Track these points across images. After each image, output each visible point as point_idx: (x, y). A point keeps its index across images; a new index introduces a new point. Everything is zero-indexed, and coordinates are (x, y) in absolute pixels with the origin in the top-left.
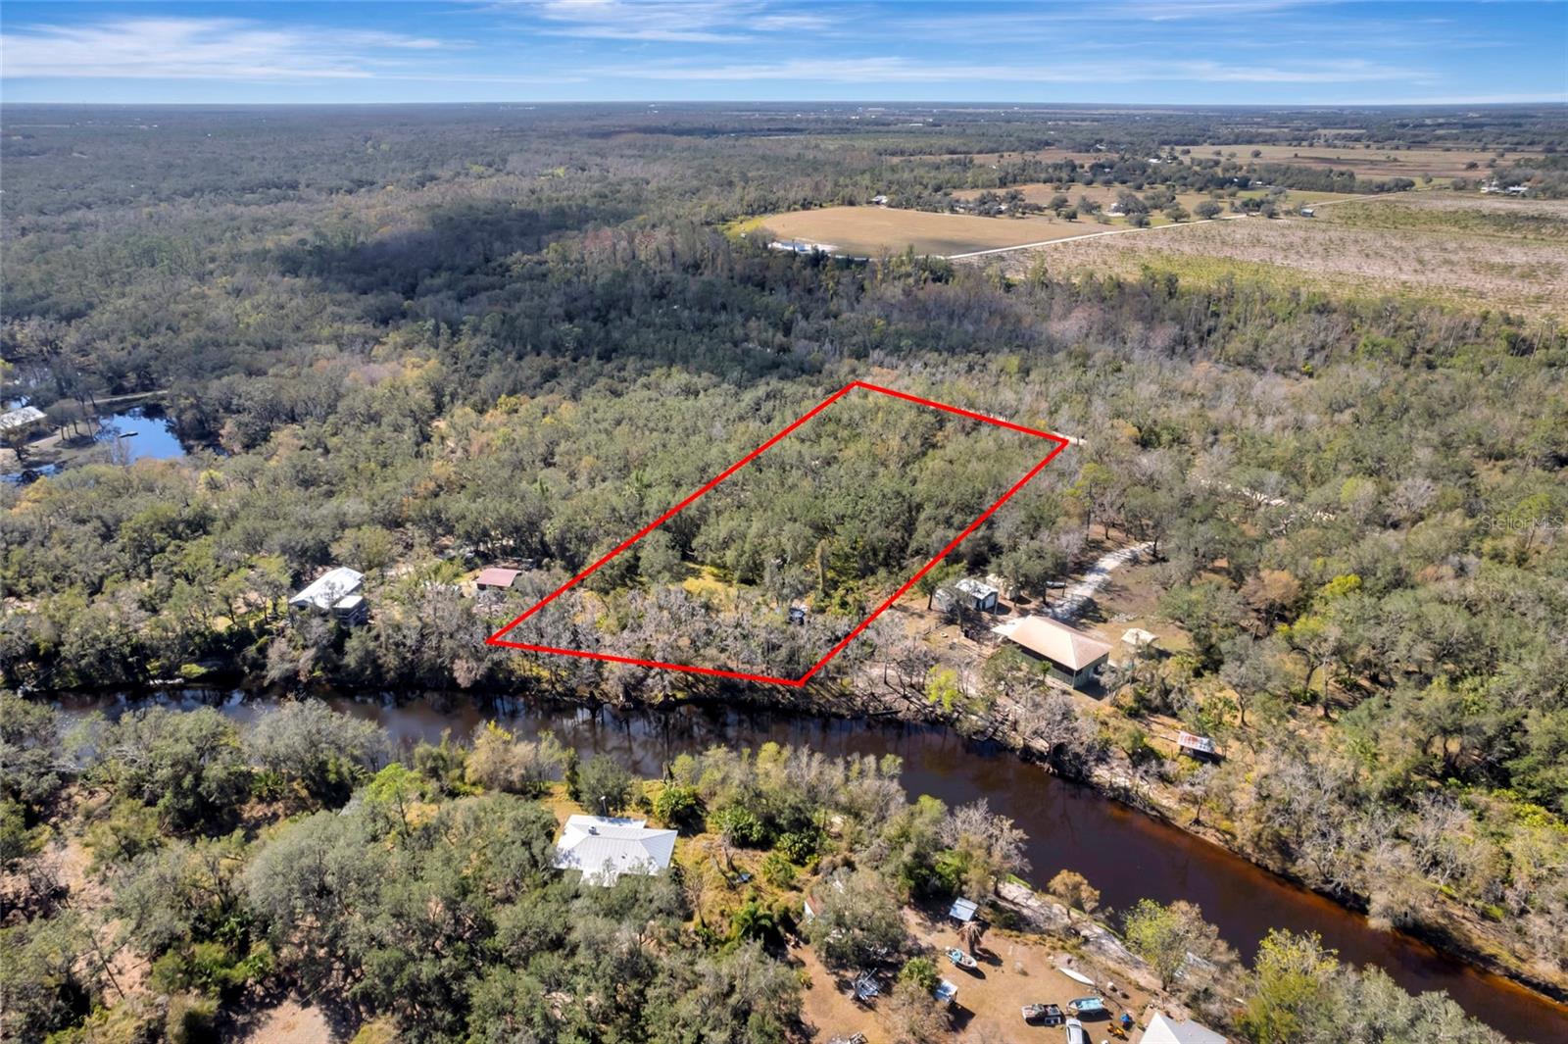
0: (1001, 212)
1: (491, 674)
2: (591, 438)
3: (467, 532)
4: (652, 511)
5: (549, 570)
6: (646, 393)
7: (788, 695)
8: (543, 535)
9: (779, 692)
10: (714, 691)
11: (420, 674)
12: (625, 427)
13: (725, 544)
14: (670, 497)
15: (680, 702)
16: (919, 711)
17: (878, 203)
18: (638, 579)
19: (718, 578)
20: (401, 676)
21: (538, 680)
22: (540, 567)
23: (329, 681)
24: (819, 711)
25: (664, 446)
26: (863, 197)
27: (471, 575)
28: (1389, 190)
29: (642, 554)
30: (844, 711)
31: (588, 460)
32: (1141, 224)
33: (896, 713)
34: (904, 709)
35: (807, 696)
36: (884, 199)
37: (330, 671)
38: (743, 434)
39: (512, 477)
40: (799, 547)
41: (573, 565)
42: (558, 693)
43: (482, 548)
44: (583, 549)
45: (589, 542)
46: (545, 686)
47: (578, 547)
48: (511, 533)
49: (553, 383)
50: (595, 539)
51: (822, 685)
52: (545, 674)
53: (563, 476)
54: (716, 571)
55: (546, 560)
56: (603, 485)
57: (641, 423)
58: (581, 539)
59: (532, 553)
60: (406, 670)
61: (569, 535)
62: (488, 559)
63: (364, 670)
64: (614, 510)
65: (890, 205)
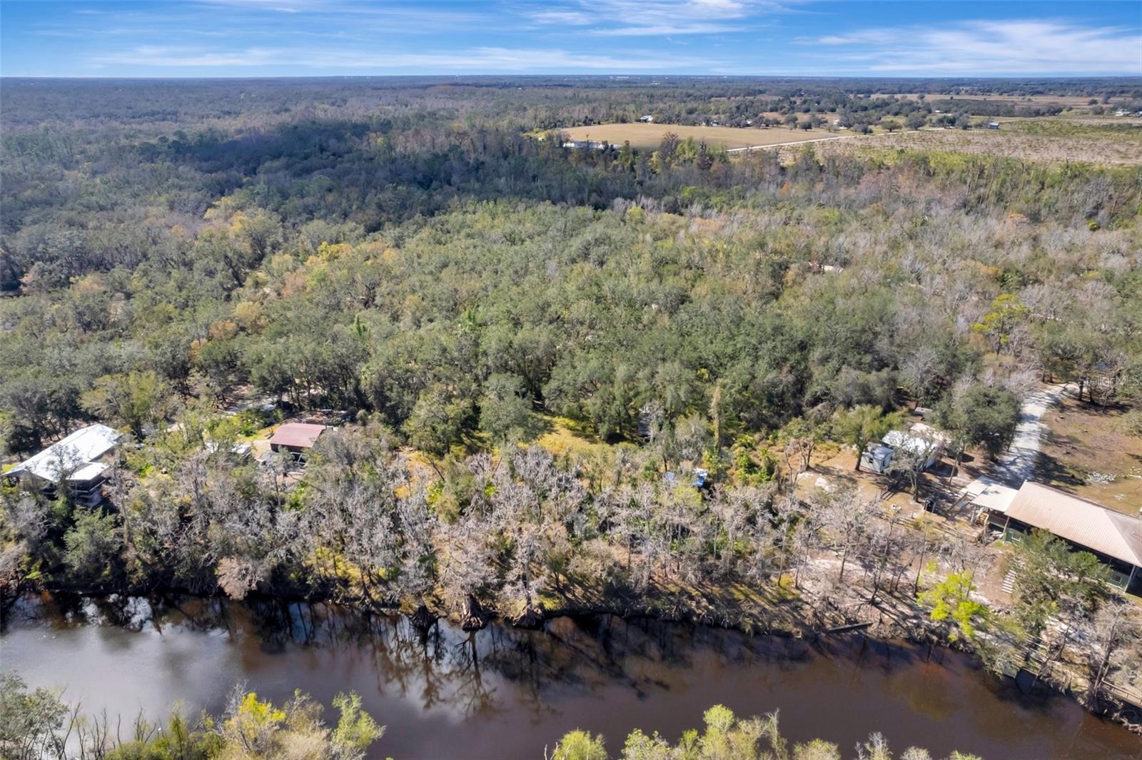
0: (748, 125)
1: (278, 573)
2: (414, 279)
3: (263, 378)
4: (490, 352)
5: (364, 424)
6: (470, 241)
7: (704, 602)
8: (358, 381)
9: (691, 598)
10: (597, 598)
11: (180, 572)
12: (452, 268)
13: (584, 391)
14: (511, 335)
15: (549, 615)
16: (897, 624)
17: (646, 121)
18: (477, 434)
19: (577, 433)
20: (153, 576)
21: (345, 582)
22: (353, 421)
23: (49, 585)
24: (755, 627)
25: (496, 287)
26: (633, 117)
27: (267, 431)
28: (1043, 114)
29: (483, 403)
30: (789, 627)
31: (411, 300)
32: (866, 131)
33: (865, 627)
34: (878, 622)
35: (732, 603)
36: (650, 118)
37: (52, 572)
38: (579, 274)
39: (325, 318)
40: (682, 393)
41: (395, 418)
42: (373, 602)
43: (285, 398)
44: (408, 398)
45: (416, 390)
46: (355, 591)
47: (400, 396)
48: (319, 380)
49: (377, 235)
50: (423, 385)
51: (751, 586)
52: (355, 572)
53: (385, 318)
54: (572, 423)
55: (361, 412)
56: (430, 326)
57: (467, 267)
58: (406, 386)
59: (346, 402)
60: (160, 568)
61: (389, 381)
62: (291, 411)
63: (99, 570)
64: (444, 350)
65: (655, 122)
